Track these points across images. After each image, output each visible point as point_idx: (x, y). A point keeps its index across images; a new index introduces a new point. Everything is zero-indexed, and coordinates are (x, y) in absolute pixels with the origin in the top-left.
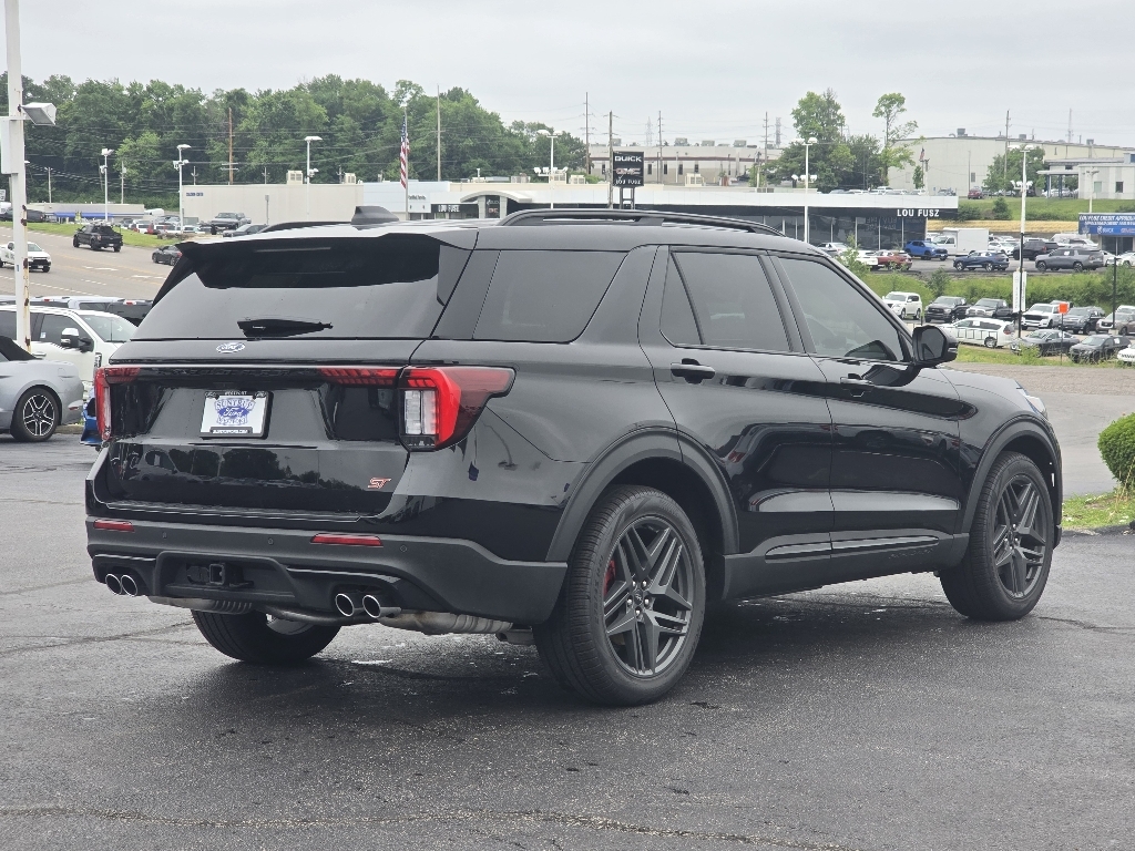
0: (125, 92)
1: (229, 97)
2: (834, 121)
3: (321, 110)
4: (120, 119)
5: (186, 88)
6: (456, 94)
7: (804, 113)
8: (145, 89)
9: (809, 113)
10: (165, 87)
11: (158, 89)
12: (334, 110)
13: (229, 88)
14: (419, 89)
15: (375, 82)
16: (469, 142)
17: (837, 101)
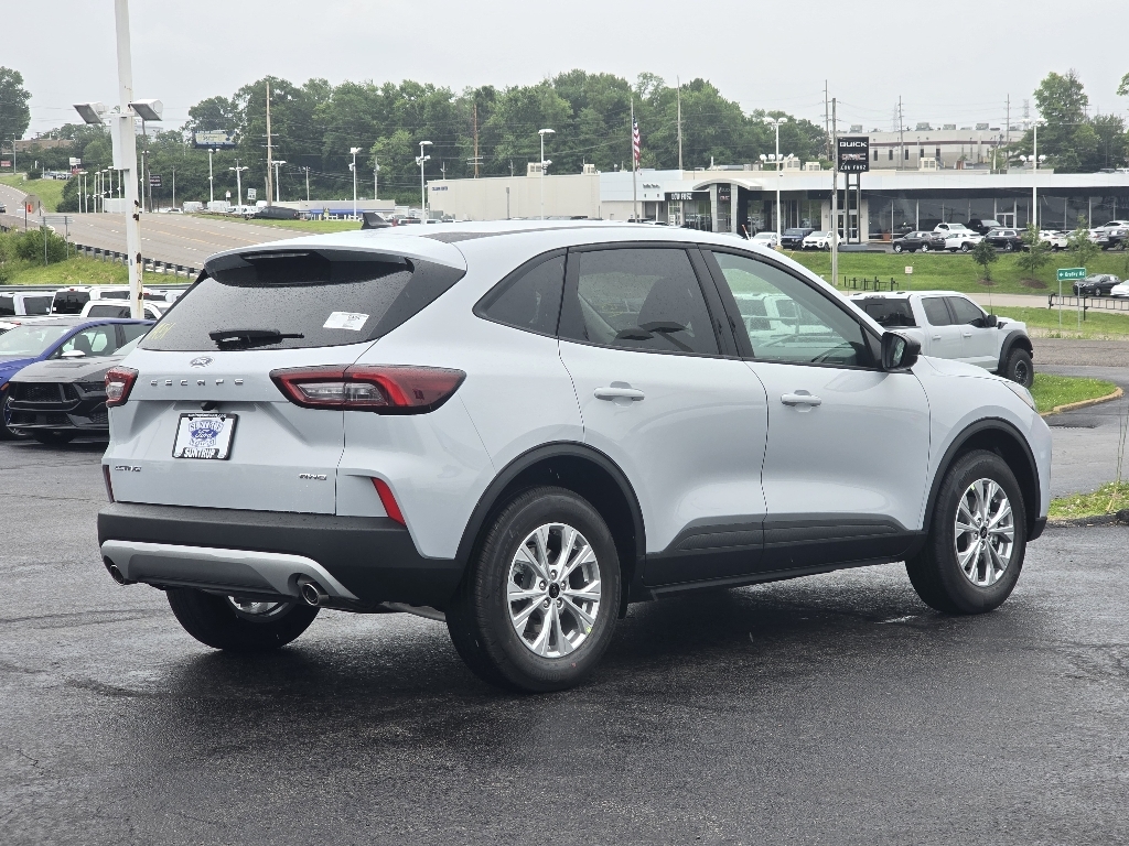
0: (380, 93)
1: (478, 94)
2: (1077, 100)
3: (566, 104)
4: (374, 118)
5: (437, 87)
6: (698, 85)
7: (1046, 94)
8: (398, 88)
9: (1052, 94)
10: (416, 86)
11: (411, 88)
12: (578, 104)
13: (477, 85)
14: (660, 80)
15: (618, 76)
16: (711, 131)
17: (1080, 81)
